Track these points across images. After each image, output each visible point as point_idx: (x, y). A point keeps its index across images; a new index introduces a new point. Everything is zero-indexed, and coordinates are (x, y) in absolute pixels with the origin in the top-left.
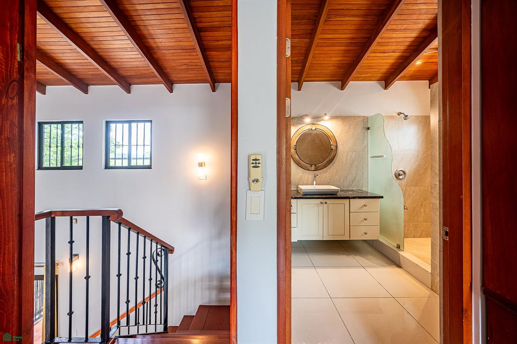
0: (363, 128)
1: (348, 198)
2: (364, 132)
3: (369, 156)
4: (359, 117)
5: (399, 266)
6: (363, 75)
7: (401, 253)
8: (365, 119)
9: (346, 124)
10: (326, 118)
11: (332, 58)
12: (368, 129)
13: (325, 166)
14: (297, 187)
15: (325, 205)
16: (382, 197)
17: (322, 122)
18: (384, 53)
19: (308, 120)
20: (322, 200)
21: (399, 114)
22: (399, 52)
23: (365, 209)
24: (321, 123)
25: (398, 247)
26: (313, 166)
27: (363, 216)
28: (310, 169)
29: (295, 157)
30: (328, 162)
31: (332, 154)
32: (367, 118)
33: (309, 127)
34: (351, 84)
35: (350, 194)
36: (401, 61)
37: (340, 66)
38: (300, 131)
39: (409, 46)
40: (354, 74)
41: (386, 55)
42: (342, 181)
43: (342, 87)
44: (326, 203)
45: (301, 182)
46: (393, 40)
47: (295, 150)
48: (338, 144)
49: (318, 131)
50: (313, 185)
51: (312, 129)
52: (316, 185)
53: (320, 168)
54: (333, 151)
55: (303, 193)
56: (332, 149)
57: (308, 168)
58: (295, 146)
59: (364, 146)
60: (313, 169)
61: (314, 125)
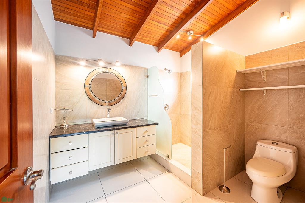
0: (145, 75)
1: (135, 127)
2: (145, 79)
3: (149, 95)
4: (142, 68)
5: (169, 171)
6: (145, 38)
7: (170, 161)
8: (146, 70)
9: (133, 71)
10: (118, 64)
11: (122, 14)
12: (148, 76)
13: (117, 102)
14: (92, 121)
15: (116, 135)
16: (158, 124)
17: (115, 67)
18: (159, 23)
19: (101, 64)
20: (113, 131)
21: (166, 69)
22: (168, 26)
23: (147, 134)
25: (168, 157)
26: (107, 102)
27: (145, 139)
28: (105, 105)
29: (89, 94)
30: (119, 99)
31: (123, 93)
32: (147, 69)
33: (104, 70)
34: (136, 43)
35: (136, 123)
36: (168, 33)
37: (129, 25)
38: (96, 72)
39: (174, 23)
40: (138, 35)
41: (160, 25)
42: (130, 113)
43: (130, 43)
44: (117, 133)
45: (96, 116)
46: (165, 13)
47: (90, 88)
48: (127, 85)
49: (112, 75)
50: (107, 118)
51: (105, 72)
52: (109, 118)
53: (113, 103)
54: (124, 91)
55: (96, 126)
56: (123, 89)
57: (103, 104)
58: (90, 85)
59: (145, 88)
60: (107, 105)
61: (107, 69)
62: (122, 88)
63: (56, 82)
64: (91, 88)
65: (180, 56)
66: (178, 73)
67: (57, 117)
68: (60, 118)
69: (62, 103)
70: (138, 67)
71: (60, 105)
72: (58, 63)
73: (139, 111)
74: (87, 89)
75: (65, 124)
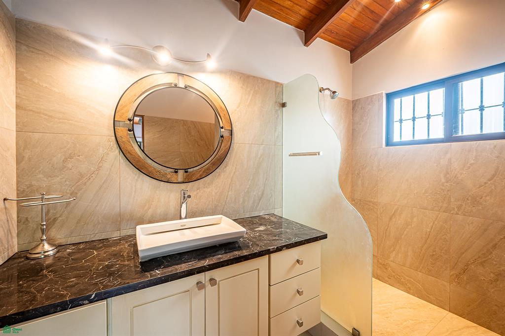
0: (276, 102)
1: (268, 252)
2: (277, 110)
3: (286, 153)
8: (279, 87)
9: (249, 89)
10: (211, 64)
12: (283, 105)
13: (208, 172)
16: (325, 237)
17: (202, 74)
21: (322, 90)
24: (200, 76)
26: (181, 173)
28: (174, 180)
29: (129, 148)
30: (213, 164)
31: (223, 148)
33: (170, 79)
34: (255, 15)
38: (147, 84)
43: (240, 14)
44: (213, 281)
47: (130, 130)
48: (233, 126)
49: (194, 95)
50: (181, 218)
51: (176, 85)
52: (186, 218)
53: (198, 176)
54: (225, 141)
55: (143, 258)
56: (222, 137)
57: (169, 176)
58: (130, 120)
59: (276, 135)
60: (180, 180)
61: (180, 77)
62: (222, 134)
63: (18, 107)
64: (133, 130)
65: (352, 60)
66: (348, 101)
67: (22, 221)
68: (32, 225)
69: (41, 176)
70: (261, 79)
71: (34, 183)
72: (25, 47)
73: (263, 194)
74: (122, 132)
75: (47, 247)
